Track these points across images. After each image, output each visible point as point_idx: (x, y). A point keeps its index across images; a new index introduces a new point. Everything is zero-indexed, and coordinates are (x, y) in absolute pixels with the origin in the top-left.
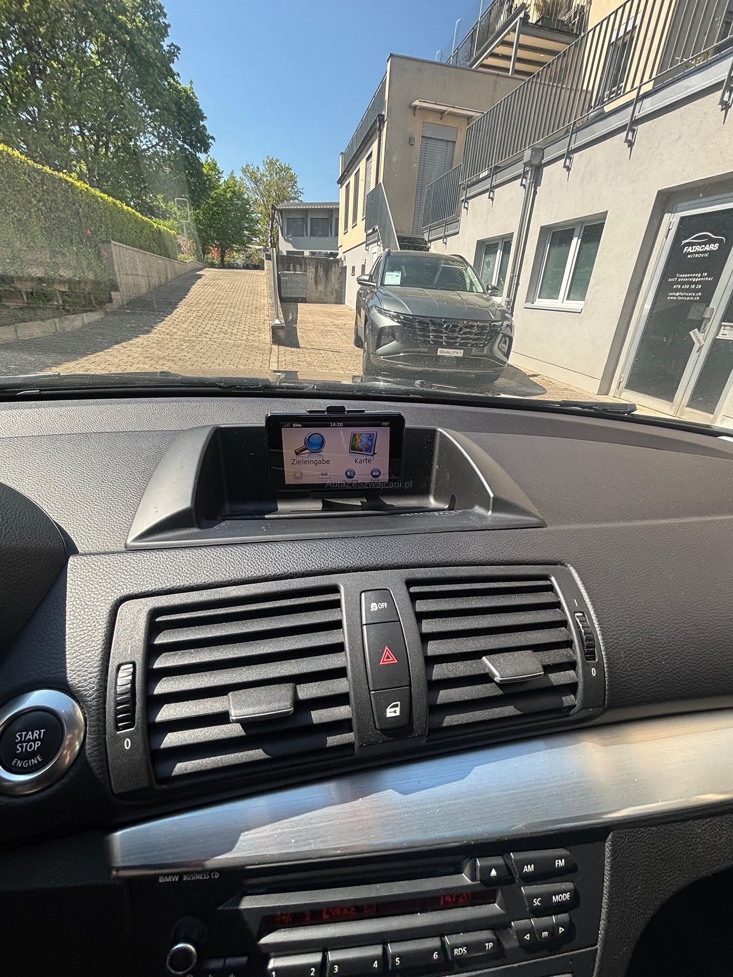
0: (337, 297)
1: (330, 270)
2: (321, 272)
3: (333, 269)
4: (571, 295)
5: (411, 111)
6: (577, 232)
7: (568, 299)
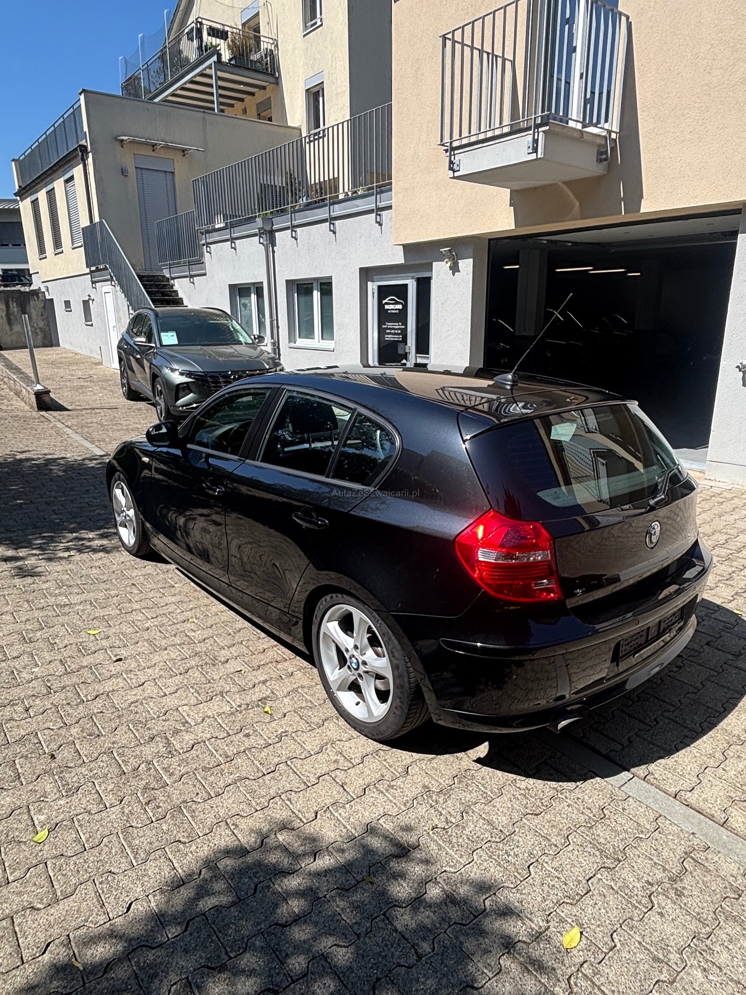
0: (44, 337)
1: (27, 305)
2: (14, 308)
3: (32, 303)
4: (324, 336)
5: (118, 144)
6: (315, 286)
7: (322, 338)
